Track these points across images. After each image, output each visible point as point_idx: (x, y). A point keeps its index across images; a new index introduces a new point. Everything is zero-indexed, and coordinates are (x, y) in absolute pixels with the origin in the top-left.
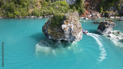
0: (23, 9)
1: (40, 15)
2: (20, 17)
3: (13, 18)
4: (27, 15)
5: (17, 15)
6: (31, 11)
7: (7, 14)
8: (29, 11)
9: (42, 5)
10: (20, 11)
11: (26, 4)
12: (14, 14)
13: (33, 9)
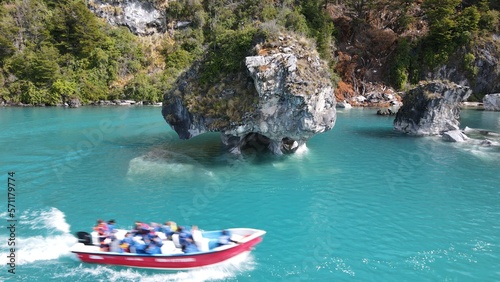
0: (92, 74)
1: (156, 98)
2: (77, 102)
3: (48, 105)
4: (106, 97)
5: (64, 97)
6: (120, 82)
7: (24, 89)
8: (115, 84)
9: (166, 61)
10: (77, 80)
11: (102, 55)
12: (54, 90)
13: (131, 77)
